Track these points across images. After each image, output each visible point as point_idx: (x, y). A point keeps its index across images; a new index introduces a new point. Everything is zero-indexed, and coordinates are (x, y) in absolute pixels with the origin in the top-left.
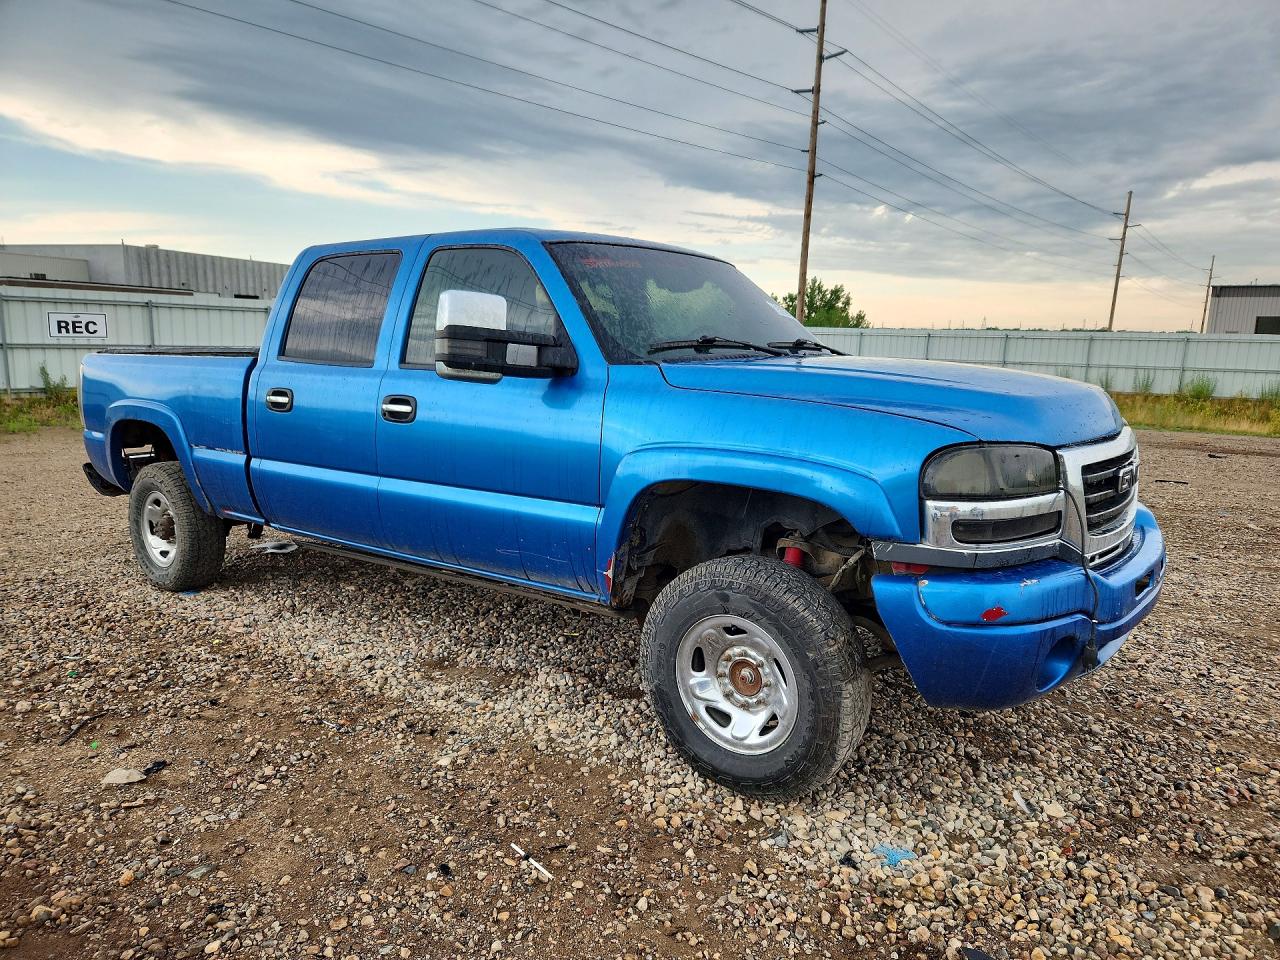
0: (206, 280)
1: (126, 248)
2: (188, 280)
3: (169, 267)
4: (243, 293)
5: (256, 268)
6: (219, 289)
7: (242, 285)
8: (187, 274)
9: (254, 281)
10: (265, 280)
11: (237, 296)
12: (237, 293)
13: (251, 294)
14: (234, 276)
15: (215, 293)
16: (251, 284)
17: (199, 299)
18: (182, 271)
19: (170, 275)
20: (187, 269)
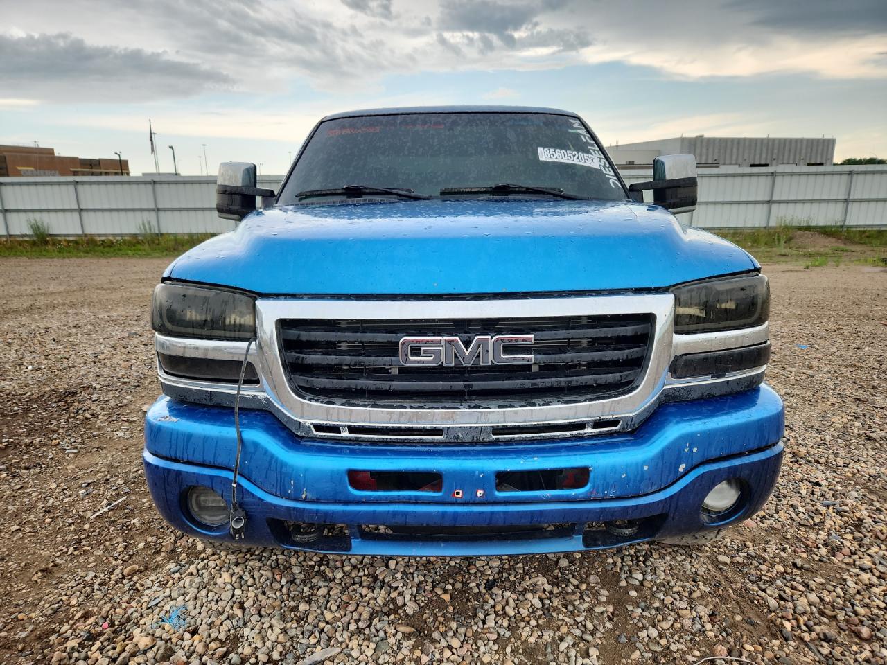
0: (731, 156)
1: (683, 140)
2: (719, 156)
3: (707, 149)
4: (757, 163)
5: (770, 143)
6: (740, 161)
7: (758, 157)
8: (719, 152)
9: (767, 153)
10: (776, 151)
11: (752, 166)
12: (752, 163)
13: (763, 163)
14: (753, 151)
15: (736, 164)
16: (764, 156)
17: (723, 169)
18: (716, 150)
19: (707, 156)
20: (720, 149)
